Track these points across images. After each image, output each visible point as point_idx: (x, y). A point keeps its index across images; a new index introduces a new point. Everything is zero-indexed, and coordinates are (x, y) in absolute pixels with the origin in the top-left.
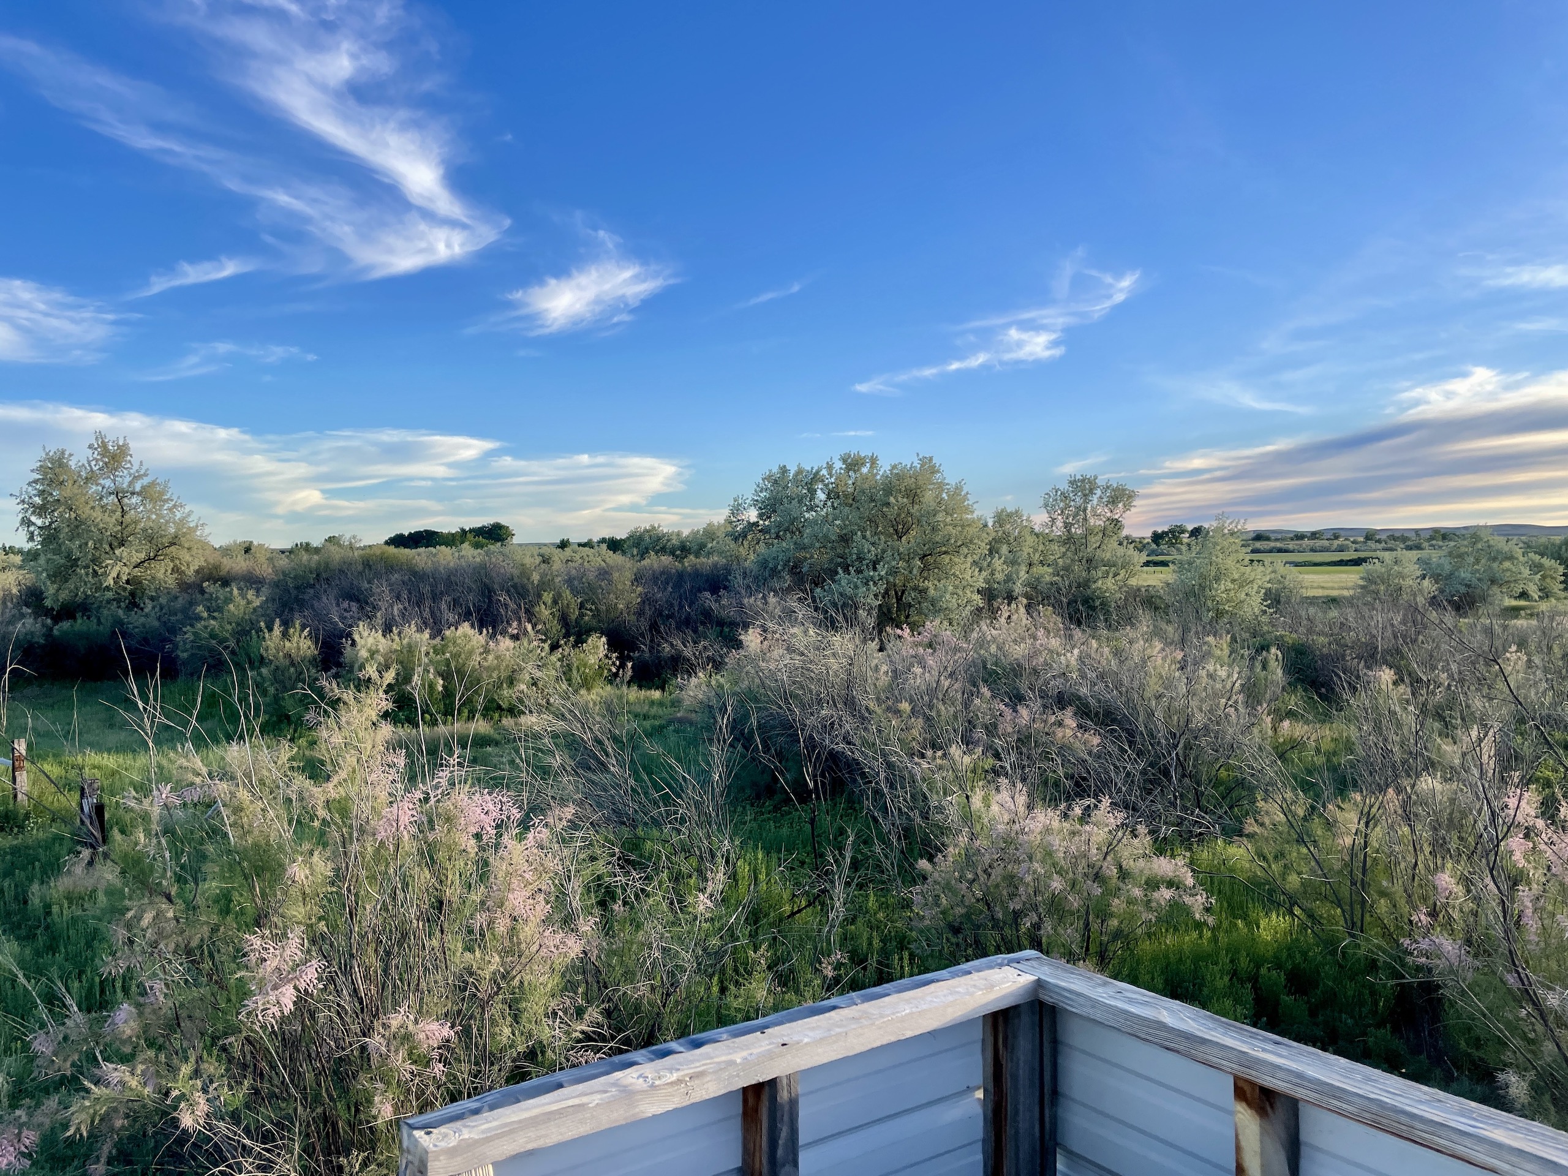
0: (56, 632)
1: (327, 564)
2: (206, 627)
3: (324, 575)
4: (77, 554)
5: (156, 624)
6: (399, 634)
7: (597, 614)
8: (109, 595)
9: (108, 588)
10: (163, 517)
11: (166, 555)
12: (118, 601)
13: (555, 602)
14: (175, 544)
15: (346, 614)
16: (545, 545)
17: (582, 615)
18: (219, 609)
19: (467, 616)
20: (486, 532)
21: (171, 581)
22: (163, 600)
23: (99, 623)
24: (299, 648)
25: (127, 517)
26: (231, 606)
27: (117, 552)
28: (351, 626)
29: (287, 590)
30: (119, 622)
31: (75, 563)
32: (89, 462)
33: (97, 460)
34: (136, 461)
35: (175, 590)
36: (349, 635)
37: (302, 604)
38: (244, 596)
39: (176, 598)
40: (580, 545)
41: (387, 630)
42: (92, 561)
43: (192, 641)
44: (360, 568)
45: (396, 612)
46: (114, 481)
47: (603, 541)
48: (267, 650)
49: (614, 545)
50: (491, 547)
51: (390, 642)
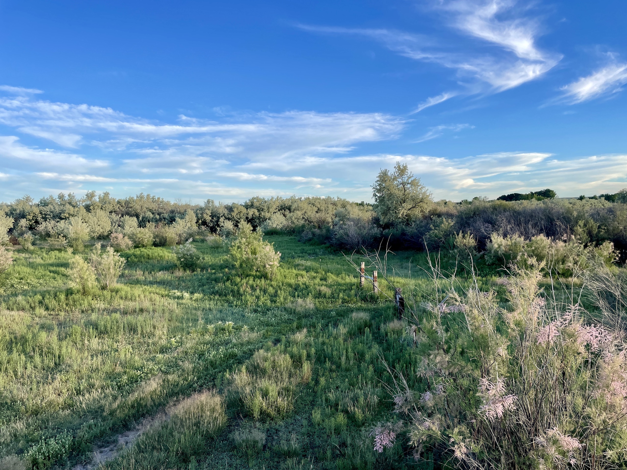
0: (384, 233)
1: (478, 209)
2: (433, 233)
3: (477, 213)
4: (390, 206)
5: (416, 231)
6: (511, 238)
7: (608, 231)
8: (400, 220)
9: (400, 218)
10: (418, 192)
11: (418, 206)
12: (403, 222)
13: (585, 225)
14: (422, 201)
15: (487, 229)
16: (571, 198)
17: (599, 232)
18: (438, 226)
19: (541, 231)
20: (543, 194)
21: (420, 215)
22: (418, 222)
23: (397, 230)
24: (469, 242)
25: (406, 192)
26: (443, 225)
27: (403, 205)
28: (489, 234)
29: (462, 219)
30: (403, 230)
31: (389, 209)
32: (394, 173)
33: (397, 172)
34: (409, 172)
35: (422, 219)
36: (489, 238)
37: (469, 225)
38: (447, 221)
39: (422, 221)
40: (590, 198)
41: (505, 236)
42: (395, 208)
43: (429, 238)
44: (492, 210)
45: (508, 229)
46: (402, 179)
47: (602, 196)
48: (456, 242)
49: (608, 198)
50: (546, 200)
51: (506, 241)
